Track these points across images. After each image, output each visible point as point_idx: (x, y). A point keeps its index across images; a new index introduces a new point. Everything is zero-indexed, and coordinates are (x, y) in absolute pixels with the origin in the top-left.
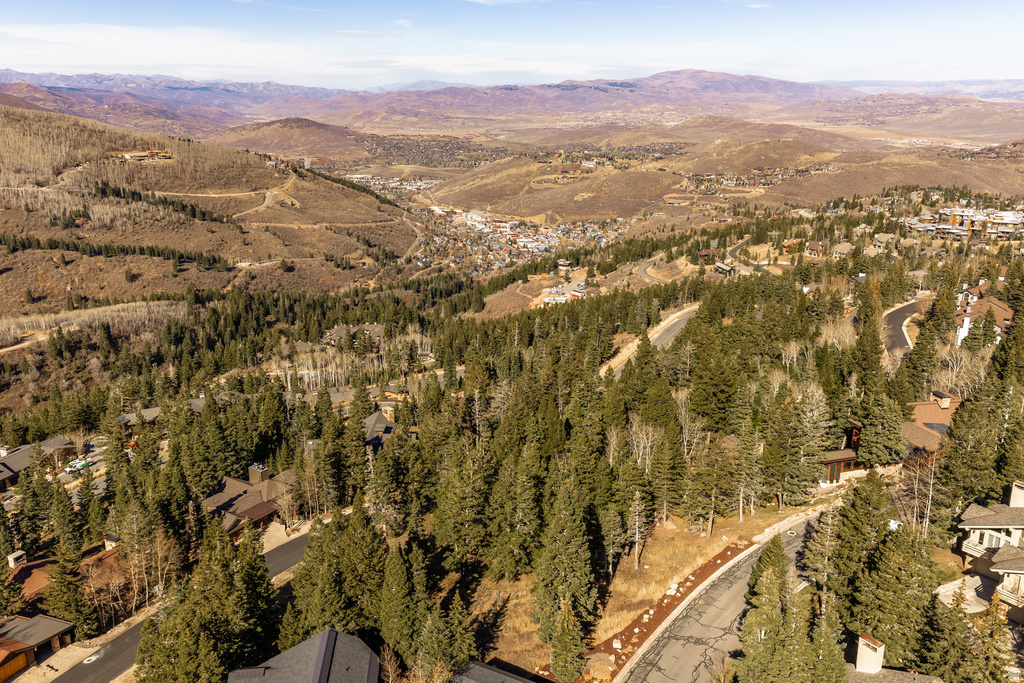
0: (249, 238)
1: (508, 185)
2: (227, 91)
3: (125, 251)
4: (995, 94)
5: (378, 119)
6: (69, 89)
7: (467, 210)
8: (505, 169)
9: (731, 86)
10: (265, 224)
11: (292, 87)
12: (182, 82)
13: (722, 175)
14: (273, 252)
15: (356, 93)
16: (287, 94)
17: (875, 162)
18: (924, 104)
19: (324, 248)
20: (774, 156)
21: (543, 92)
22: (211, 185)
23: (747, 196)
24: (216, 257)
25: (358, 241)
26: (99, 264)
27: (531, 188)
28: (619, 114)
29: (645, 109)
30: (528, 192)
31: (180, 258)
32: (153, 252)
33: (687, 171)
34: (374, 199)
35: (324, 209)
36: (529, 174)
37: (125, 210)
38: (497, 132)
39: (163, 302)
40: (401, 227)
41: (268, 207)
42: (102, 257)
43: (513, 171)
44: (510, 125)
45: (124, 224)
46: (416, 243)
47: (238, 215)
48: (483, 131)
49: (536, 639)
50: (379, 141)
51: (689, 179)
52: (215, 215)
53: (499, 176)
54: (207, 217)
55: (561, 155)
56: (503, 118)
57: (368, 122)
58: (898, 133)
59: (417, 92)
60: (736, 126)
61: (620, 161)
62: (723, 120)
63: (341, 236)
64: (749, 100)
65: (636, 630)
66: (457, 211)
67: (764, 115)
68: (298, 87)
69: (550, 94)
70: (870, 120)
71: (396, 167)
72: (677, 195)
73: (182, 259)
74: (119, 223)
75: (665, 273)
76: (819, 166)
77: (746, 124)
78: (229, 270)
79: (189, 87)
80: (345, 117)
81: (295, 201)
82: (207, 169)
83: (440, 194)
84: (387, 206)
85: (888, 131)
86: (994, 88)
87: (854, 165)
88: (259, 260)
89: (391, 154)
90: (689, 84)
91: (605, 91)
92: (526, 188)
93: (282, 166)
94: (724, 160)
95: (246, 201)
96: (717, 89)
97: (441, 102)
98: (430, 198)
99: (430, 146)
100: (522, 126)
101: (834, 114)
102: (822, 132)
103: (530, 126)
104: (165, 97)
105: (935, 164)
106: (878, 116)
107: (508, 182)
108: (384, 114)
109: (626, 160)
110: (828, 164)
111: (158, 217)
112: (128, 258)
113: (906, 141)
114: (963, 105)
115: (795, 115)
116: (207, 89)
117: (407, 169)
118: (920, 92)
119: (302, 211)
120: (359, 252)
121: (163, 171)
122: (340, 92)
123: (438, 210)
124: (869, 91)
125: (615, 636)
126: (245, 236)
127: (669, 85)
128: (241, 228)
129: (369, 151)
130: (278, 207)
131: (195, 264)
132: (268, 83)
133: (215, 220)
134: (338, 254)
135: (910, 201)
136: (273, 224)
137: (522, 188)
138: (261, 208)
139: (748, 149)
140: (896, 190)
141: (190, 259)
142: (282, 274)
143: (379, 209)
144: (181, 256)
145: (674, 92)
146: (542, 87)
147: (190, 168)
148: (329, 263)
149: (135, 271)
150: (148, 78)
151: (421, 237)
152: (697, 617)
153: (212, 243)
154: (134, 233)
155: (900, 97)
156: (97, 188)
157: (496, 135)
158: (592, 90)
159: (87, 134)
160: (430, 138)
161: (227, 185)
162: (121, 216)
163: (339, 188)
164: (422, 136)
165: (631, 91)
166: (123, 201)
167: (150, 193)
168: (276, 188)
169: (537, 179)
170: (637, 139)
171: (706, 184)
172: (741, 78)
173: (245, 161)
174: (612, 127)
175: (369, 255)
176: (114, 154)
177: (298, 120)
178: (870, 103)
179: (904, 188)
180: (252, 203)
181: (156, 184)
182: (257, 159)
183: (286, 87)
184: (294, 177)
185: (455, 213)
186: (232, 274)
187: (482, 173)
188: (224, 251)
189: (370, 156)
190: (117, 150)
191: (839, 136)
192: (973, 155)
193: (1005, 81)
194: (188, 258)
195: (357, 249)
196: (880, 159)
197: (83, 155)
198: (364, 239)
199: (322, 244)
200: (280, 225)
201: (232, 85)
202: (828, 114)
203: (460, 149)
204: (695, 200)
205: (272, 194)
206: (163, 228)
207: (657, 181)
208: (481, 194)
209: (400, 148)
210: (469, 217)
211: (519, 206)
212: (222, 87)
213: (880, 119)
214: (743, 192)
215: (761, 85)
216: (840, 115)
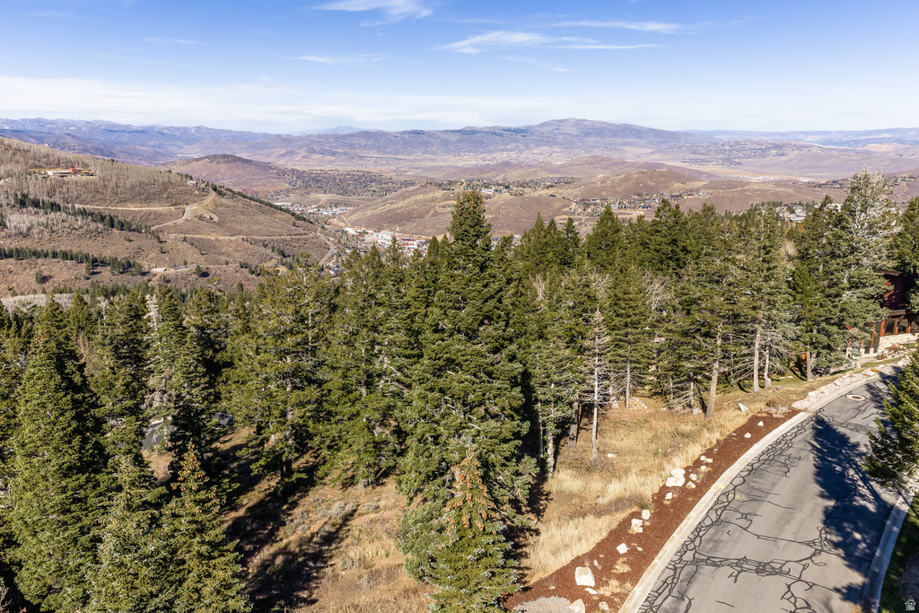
0: (166, 247)
1: (416, 209)
2: (162, 134)
3: (36, 254)
4: (830, 143)
5: (299, 158)
6: (13, 131)
7: (378, 230)
8: (412, 195)
9: (609, 133)
10: (183, 236)
11: (221, 131)
12: (119, 126)
13: (606, 199)
14: (189, 260)
15: (280, 135)
16: (215, 136)
17: (739, 189)
18: (773, 148)
19: (240, 257)
20: (651, 183)
21: (446, 136)
22: (132, 200)
23: (629, 217)
24: (131, 261)
25: (273, 251)
26: (9, 266)
27: (436, 212)
28: (513, 155)
29: (536, 151)
30: (433, 215)
31: (93, 262)
32: (65, 256)
33: (576, 196)
34: (290, 216)
35: (241, 223)
36: (433, 200)
37: (43, 219)
38: (406, 169)
39: (65, 295)
40: (314, 240)
41: (187, 220)
42: (12, 260)
43: (420, 197)
44: (417, 163)
45: (41, 232)
46: (329, 254)
47: (156, 227)
48: (393, 168)
49: (406, 579)
50: (300, 175)
51: (577, 203)
52: (134, 227)
53: (407, 201)
54: (125, 227)
55: (463, 183)
56: (411, 158)
57: (290, 160)
58: (753, 172)
59: (334, 135)
60: (615, 164)
61: (515, 189)
62: (604, 159)
63: (257, 247)
64: (625, 144)
65: (622, 548)
66: (369, 231)
67: (639, 156)
68: (227, 131)
69: (453, 138)
70: (729, 161)
71: (314, 196)
73: (96, 263)
74: (35, 231)
76: (690, 193)
77: (623, 163)
78: (144, 274)
79: (127, 130)
80: (269, 156)
81: (213, 216)
82: (128, 185)
83: (354, 217)
84: (302, 222)
85: (745, 170)
86: (829, 137)
87: (720, 191)
88: (175, 266)
89: (310, 186)
90: (574, 131)
91: (501, 135)
92: (432, 212)
93: (203, 185)
94: (607, 187)
95: (166, 215)
96: (597, 135)
97: (355, 144)
98: (344, 222)
99: (345, 179)
100: (428, 164)
101: (697, 157)
102: (689, 169)
103: (435, 164)
104: (103, 139)
106: (735, 158)
107: (415, 207)
108: (305, 154)
109: (520, 188)
110: (698, 190)
111: (77, 227)
112: (40, 261)
113: (761, 178)
114: (805, 150)
116: (144, 132)
117: (324, 197)
118: (770, 140)
119: (219, 224)
120: (274, 261)
121: (84, 186)
122: (265, 135)
123: (351, 231)
124: (725, 138)
125: (578, 561)
126: (163, 245)
127: (556, 131)
128: (158, 238)
129: (290, 183)
130: (197, 220)
131: (109, 268)
132: (200, 127)
133: (134, 230)
134: (254, 262)
136: (190, 236)
137: (428, 212)
138: (180, 221)
139: (628, 178)
140: (763, 205)
141: (104, 263)
142: (196, 279)
143: (294, 224)
144: (95, 260)
145: (561, 137)
146: (445, 132)
147: (112, 184)
148: (243, 270)
149: (46, 273)
150: (88, 123)
151: (333, 250)
152: (744, 523)
153: (129, 250)
154: (50, 240)
155: (752, 143)
156: (16, 199)
157: (405, 172)
158: (490, 135)
159: (11, 152)
160: (345, 173)
161: (148, 199)
162: (39, 225)
163: (256, 205)
164: (338, 171)
165: (523, 136)
166: (42, 211)
167: (70, 205)
168: (196, 204)
169: (441, 204)
170: (529, 174)
171: (592, 207)
172: (618, 126)
173: (166, 180)
174: (507, 164)
175: (283, 264)
176: (37, 170)
177: (225, 156)
178: (727, 148)
179: (769, 203)
180: (171, 216)
181: (77, 198)
182: (179, 178)
183: (216, 130)
184: (214, 194)
185: (367, 233)
186: (146, 278)
187: (392, 198)
188: (141, 258)
189: (290, 187)
190: (41, 167)
191: (704, 173)
192: (820, 186)
193: (838, 132)
194: (102, 262)
195: (271, 259)
196: (743, 186)
197: (5, 171)
198: (279, 250)
199: (238, 254)
200: (197, 236)
201: (166, 128)
202: (693, 156)
203: (372, 182)
204: (583, 221)
205: (191, 210)
206: (80, 237)
207: (549, 205)
208: (391, 217)
209: (318, 181)
210: (380, 237)
211: (425, 227)
212: (157, 130)
213: (737, 160)
214: (625, 214)
215: (634, 132)
216: (702, 157)
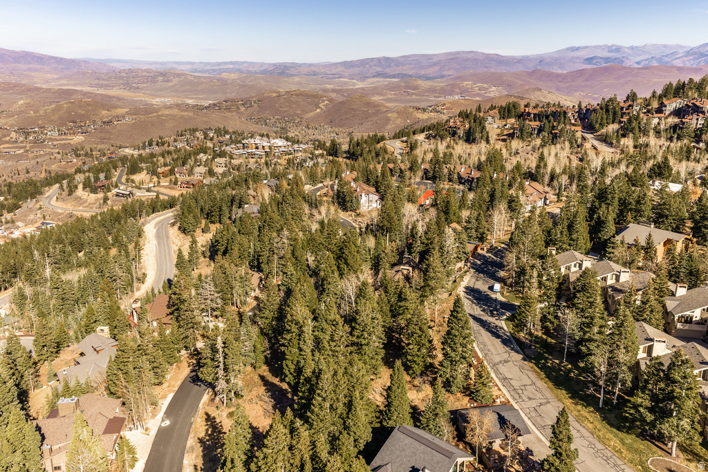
4: (196, 71)
9: (10, 59)
13: (44, 127)
17: (155, 115)
18: (159, 76)
20: (81, 112)
23: (72, 142)
33: (12, 126)
51: (16, 132)
62: (16, 85)
64: (30, 70)
67: (47, 82)
70: (128, 86)
72: (10, 146)
75: (73, 203)
76: (118, 118)
77: (37, 89)
85: (143, 93)
86: (195, 66)
87: (142, 117)
94: (41, 116)
101: (101, 82)
102: (100, 95)
105: (191, 114)
106: (133, 83)
110: (123, 117)
113: (158, 100)
114: (183, 77)
115: (73, 82)
124: (119, 66)
135: (198, 138)
140: (186, 131)
155: (143, 71)
171: (33, 135)
172: (17, 53)
178: (124, 75)
191: (114, 97)
192: (206, 108)
193: (200, 63)
196: (157, 112)
202: (97, 82)
204: (28, 148)
213: (134, 85)
214: (67, 139)
215: (36, 59)
216: (106, 82)
